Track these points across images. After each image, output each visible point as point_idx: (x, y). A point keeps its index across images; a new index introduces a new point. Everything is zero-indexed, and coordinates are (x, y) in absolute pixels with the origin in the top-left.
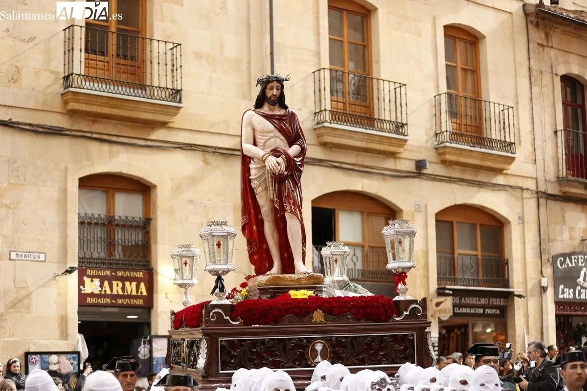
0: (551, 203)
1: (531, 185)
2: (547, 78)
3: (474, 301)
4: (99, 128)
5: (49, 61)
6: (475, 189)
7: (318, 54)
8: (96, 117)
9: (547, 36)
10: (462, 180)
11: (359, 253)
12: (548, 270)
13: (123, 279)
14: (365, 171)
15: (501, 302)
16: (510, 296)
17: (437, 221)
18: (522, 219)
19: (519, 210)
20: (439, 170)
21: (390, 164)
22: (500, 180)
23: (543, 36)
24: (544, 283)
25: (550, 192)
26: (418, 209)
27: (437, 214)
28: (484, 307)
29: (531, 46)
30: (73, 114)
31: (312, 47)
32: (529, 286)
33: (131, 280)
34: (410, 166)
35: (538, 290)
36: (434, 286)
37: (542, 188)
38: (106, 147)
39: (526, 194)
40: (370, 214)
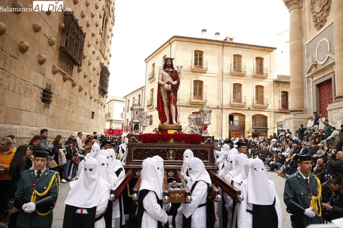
0: (277, 114)
1: (273, 111)
2: (278, 92)
3: (260, 129)
4: (195, 106)
5: (188, 97)
6: (261, 112)
7: (231, 93)
8: (194, 104)
9: (279, 85)
10: (258, 110)
11: (238, 122)
12: (276, 125)
13: (198, 126)
14: (239, 110)
15: (266, 130)
16: (267, 129)
17: (252, 117)
18: (270, 116)
19: (270, 115)
20: (253, 109)
21: (243, 108)
22: (266, 110)
23: (278, 85)
24: (275, 127)
25: (277, 111)
26: (249, 115)
27: (252, 116)
28: (262, 130)
29: (275, 87)
30: (191, 104)
31: (230, 91)
32: (271, 127)
33: (199, 126)
34: (248, 109)
35: (273, 128)
36: (251, 127)
37: (275, 111)
38: (196, 108)
39: (271, 112)
40: (240, 116)
